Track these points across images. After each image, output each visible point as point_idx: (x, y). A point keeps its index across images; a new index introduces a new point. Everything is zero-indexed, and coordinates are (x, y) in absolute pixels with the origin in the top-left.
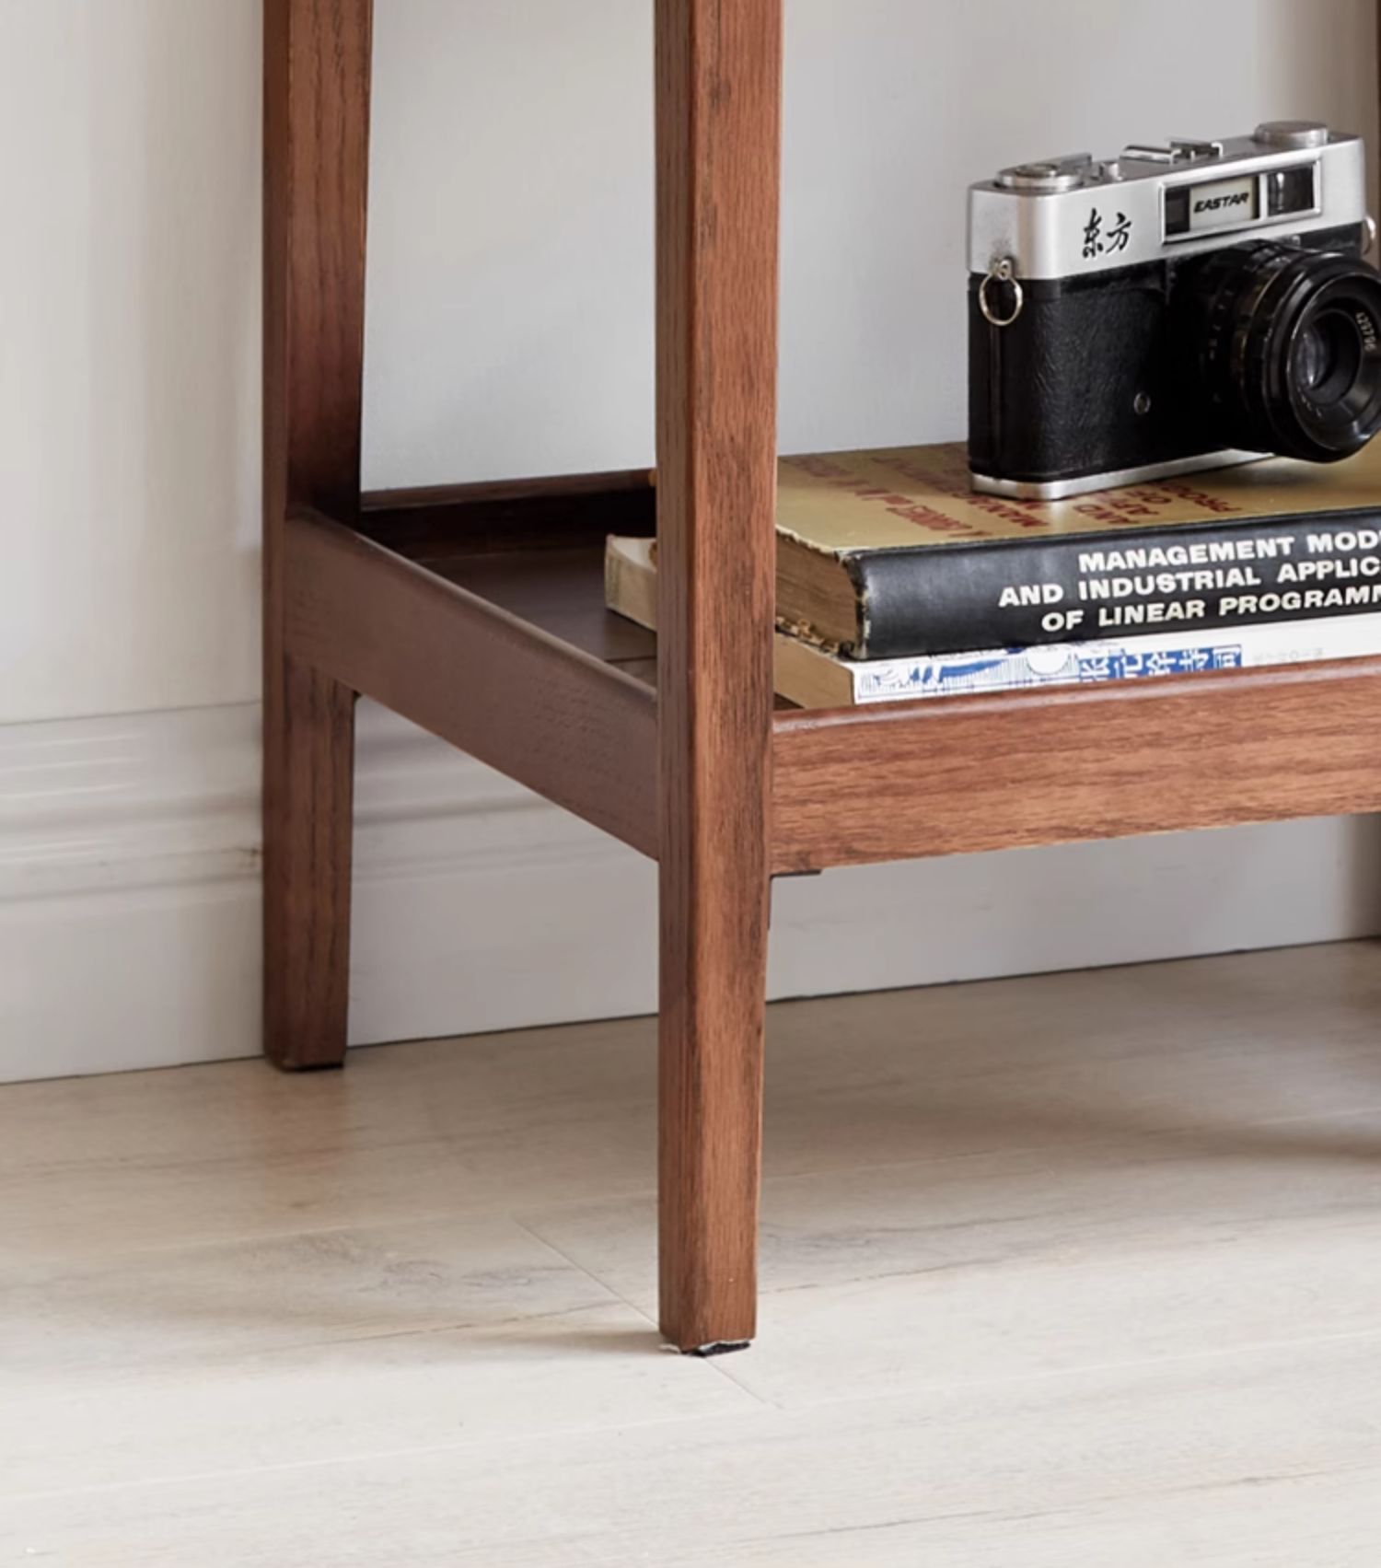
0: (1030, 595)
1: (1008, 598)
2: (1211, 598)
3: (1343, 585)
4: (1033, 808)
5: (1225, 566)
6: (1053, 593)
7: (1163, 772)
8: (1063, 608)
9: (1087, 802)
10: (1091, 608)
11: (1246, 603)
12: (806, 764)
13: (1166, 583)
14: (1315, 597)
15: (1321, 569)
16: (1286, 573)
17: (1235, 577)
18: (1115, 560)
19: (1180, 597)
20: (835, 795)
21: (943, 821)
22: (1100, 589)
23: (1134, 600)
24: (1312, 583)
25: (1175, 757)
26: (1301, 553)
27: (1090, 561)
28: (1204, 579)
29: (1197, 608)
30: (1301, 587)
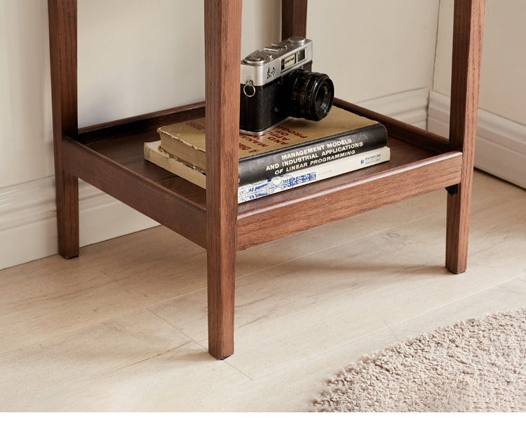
0: (272, 167)
1: (268, 168)
2: (308, 161)
3: (334, 154)
4: (291, 227)
5: (311, 154)
6: (277, 166)
7: (317, 214)
8: (279, 169)
9: (302, 223)
10: (285, 168)
11: (316, 161)
12: (244, 226)
13: (300, 160)
14: (329, 158)
15: (330, 152)
16: (323, 154)
17: (313, 156)
18: (289, 156)
19: (302, 162)
20: (250, 231)
21: (272, 233)
22: (286, 163)
23: (294, 165)
24: (329, 155)
25: (320, 210)
26: (326, 149)
27: (284, 157)
28: (307, 158)
29: (306, 164)
30: (326, 156)
